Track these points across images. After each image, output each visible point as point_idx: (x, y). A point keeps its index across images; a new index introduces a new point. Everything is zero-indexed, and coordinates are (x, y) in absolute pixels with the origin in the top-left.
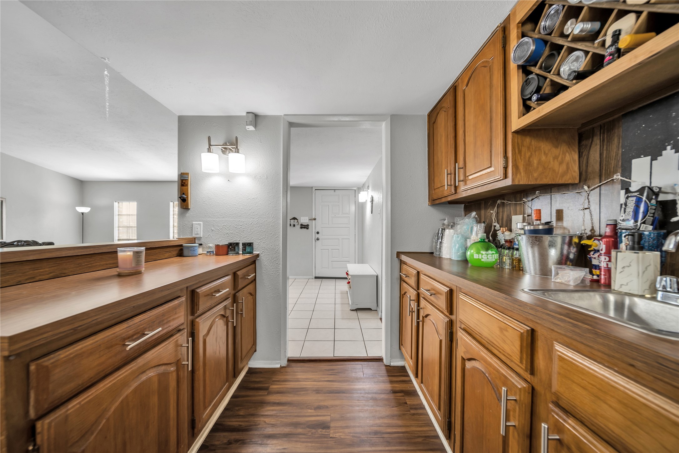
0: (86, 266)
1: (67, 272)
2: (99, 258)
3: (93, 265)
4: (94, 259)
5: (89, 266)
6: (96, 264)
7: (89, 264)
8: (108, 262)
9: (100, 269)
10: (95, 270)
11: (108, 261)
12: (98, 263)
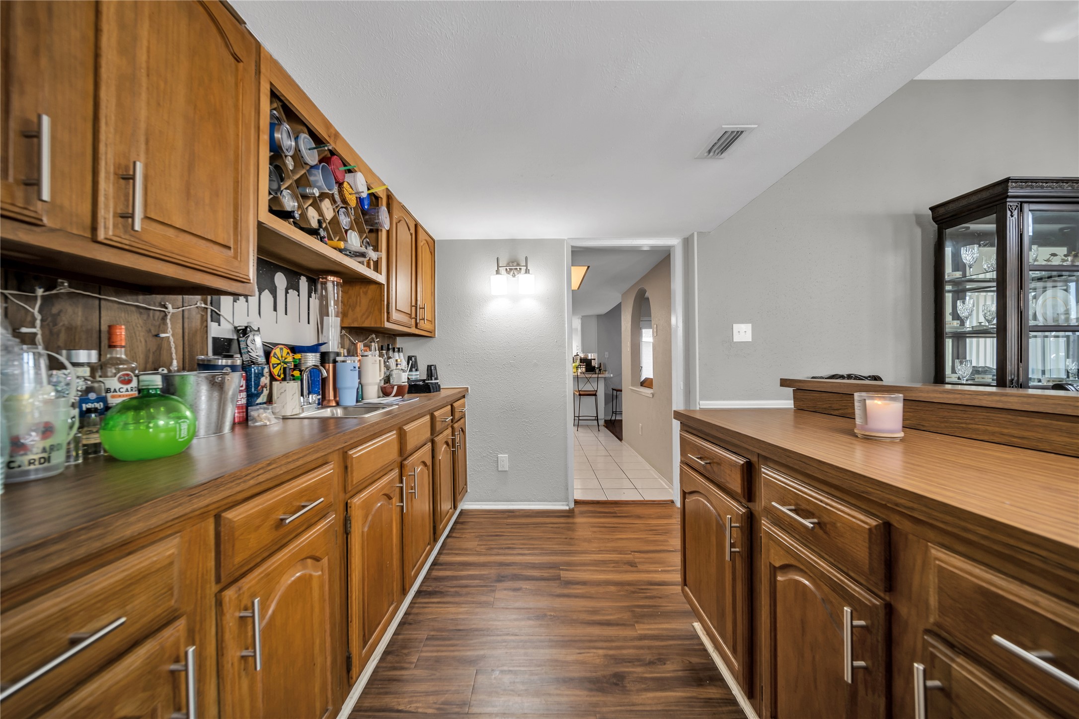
0: (956, 425)
1: (928, 425)
2: (982, 417)
3: (970, 426)
4: (971, 416)
5: (962, 427)
6: (977, 426)
7: (962, 423)
8: (1005, 431)
9: (986, 438)
10: (974, 436)
11: (1007, 428)
12: (980, 426)
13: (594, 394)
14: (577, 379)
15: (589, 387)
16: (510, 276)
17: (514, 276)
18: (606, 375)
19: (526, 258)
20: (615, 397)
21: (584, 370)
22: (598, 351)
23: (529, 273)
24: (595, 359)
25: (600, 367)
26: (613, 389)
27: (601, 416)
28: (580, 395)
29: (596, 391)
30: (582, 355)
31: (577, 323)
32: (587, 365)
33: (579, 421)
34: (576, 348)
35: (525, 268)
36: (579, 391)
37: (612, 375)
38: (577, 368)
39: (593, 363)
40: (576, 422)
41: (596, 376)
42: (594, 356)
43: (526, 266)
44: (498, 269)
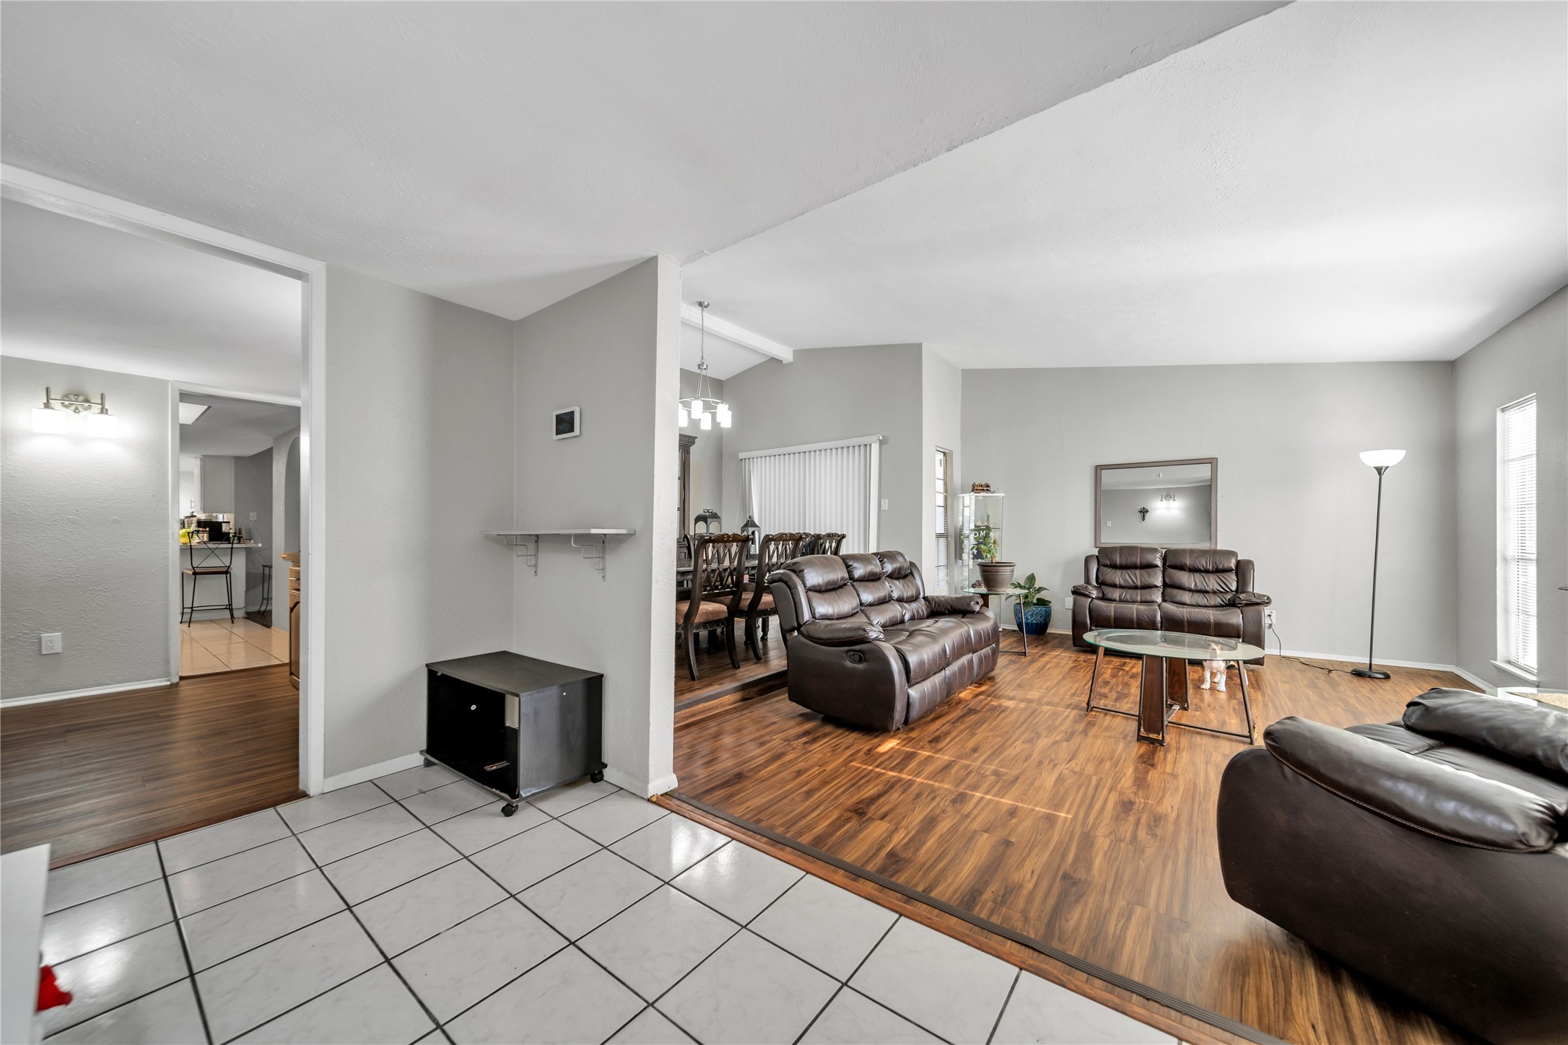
13: (226, 572)
14: (188, 550)
15: (214, 562)
16: (70, 411)
17: (76, 411)
18: (251, 544)
19: (102, 396)
20: (266, 579)
21: (205, 537)
22: (235, 511)
23: (107, 413)
24: (229, 522)
25: (240, 534)
26: (264, 566)
27: (239, 601)
28: (195, 574)
29: (229, 567)
30: (202, 517)
31: (192, 464)
32: (214, 531)
33: (190, 615)
34: (188, 503)
35: (100, 406)
36: (193, 568)
37: (260, 545)
38: (190, 535)
39: (225, 528)
40: (187, 617)
41: (230, 546)
42: (228, 518)
43: (102, 404)
44: (48, 401)
